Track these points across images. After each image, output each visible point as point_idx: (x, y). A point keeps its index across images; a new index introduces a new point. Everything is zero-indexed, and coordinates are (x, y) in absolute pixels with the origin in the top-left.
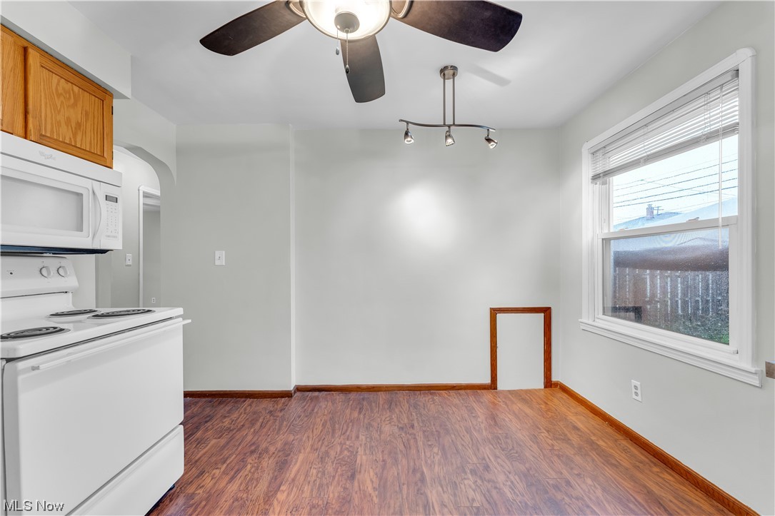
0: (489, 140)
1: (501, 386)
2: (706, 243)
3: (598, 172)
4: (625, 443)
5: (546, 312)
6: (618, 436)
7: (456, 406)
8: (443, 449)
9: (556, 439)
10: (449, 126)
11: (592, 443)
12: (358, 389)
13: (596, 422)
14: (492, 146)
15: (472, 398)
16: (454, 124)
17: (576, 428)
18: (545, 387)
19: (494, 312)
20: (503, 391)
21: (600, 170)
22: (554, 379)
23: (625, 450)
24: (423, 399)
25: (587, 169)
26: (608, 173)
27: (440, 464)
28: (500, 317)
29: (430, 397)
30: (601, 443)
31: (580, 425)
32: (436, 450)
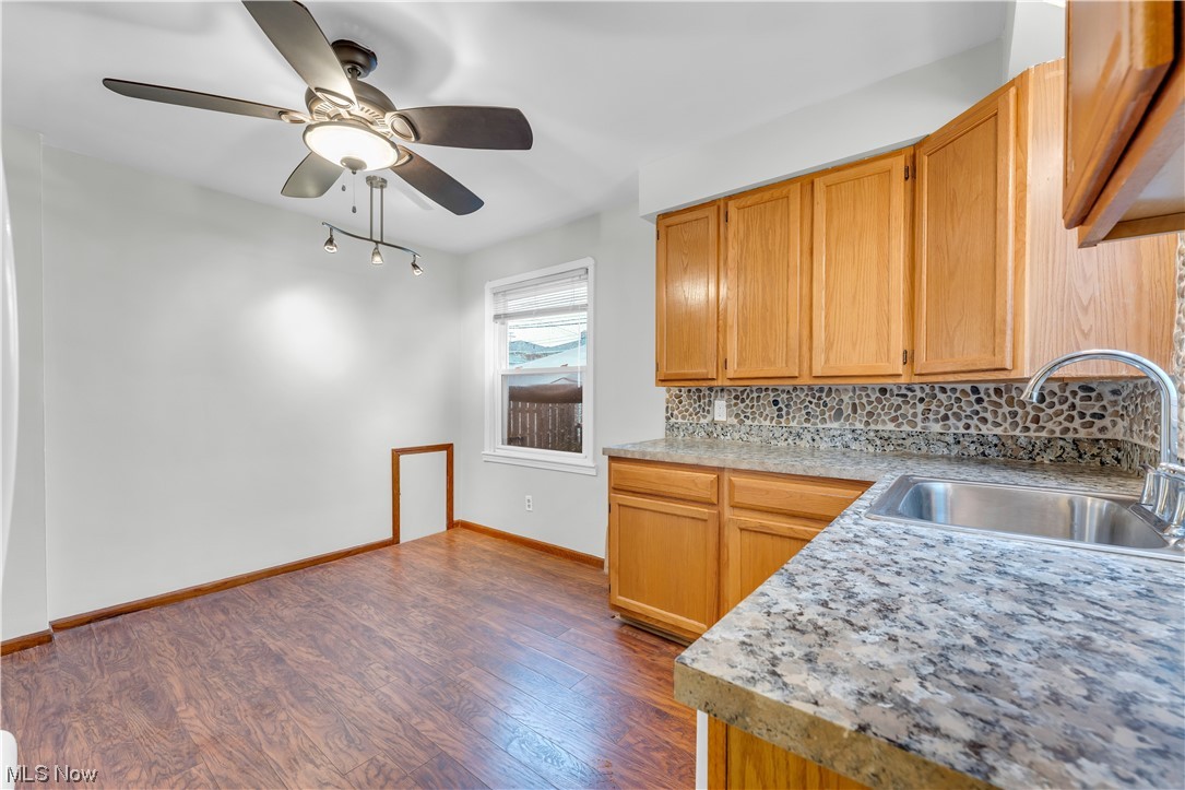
0: (415, 266)
1: (403, 539)
2: (567, 382)
3: (499, 313)
4: (523, 549)
5: (448, 448)
6: (516, 546)
7: (361, 568)
8: (373, 603)
9: (473, 562)
10: (377, 242)
11: (500, 556)
12: (198, 592)
13: (498, 543)
14: (417, 273)
15: (376, 558)
16: (382, 243)
17: (485, 551)
18: (448, 528)
19: (396, 454)
20: (404, 544)
21: (501, 312)
22: (455, 519)
23: (523, 553)
24: (314, 575)
25: (489, 308)
26: (507, 316)
27: (377, 614)
28: (403, 458)
29: (322, 570)
30: (506, 554)
31: (488, 548)
32: (365, 606)
